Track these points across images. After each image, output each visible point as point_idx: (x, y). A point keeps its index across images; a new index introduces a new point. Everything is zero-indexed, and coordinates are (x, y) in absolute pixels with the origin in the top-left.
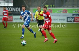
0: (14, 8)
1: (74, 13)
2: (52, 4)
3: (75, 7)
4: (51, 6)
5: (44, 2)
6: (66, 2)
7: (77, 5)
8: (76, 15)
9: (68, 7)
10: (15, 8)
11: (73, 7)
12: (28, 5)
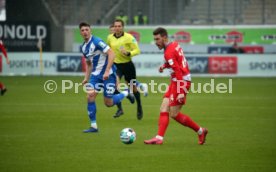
0: (11, 28)
1: (213, 44)
2: (140, 13)
3: (215, 21)
4: (136, 19)
5: (111, 7)
6: (187, 8)
7: (221, 17)
8: (219, 50)
9: (192, 22)
10: (13, 27)
11: (210, 22)
12: (58, 18)
